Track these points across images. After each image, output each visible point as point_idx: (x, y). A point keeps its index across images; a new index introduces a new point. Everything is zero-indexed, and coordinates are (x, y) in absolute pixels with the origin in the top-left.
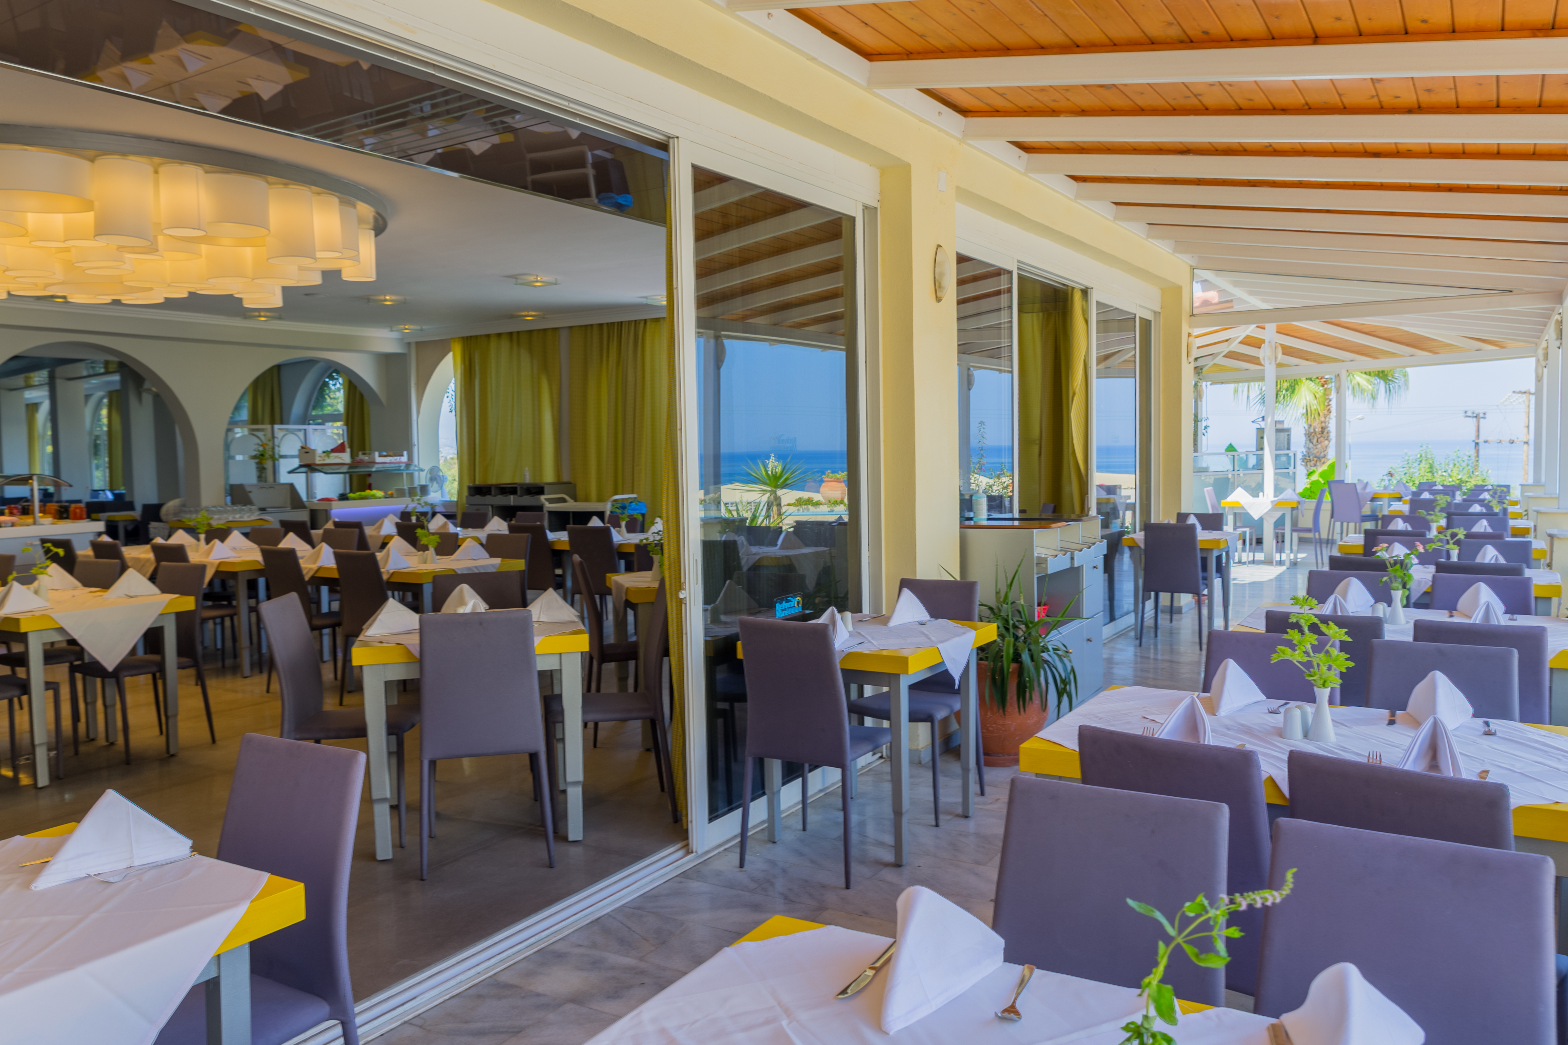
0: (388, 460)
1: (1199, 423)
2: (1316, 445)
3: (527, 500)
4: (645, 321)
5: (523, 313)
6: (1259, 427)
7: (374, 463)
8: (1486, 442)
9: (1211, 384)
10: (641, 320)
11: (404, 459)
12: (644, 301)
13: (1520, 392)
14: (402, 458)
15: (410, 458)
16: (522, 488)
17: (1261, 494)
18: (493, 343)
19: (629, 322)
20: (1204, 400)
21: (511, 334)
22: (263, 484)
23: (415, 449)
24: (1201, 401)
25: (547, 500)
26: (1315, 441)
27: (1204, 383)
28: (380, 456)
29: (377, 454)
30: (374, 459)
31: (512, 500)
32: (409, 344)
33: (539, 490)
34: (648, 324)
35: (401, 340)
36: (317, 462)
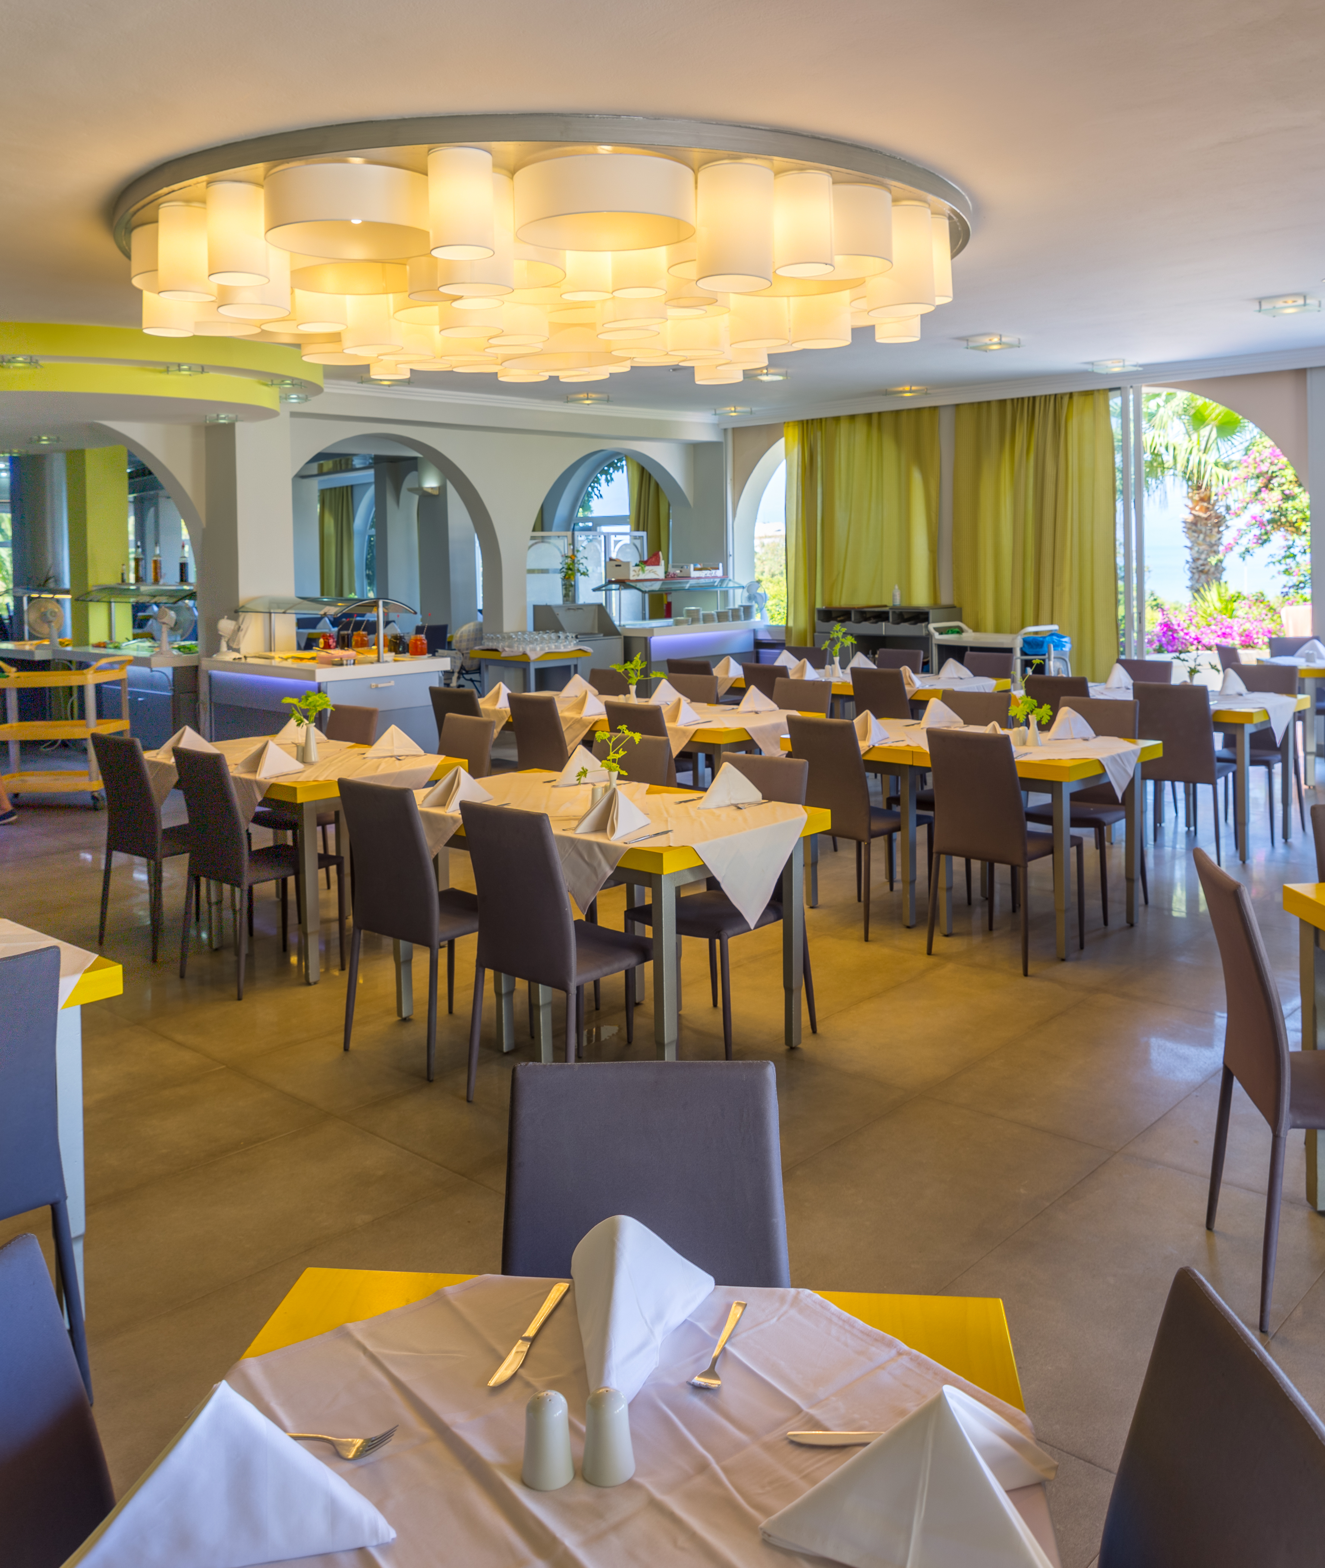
0: (703, 574)
3: (905, 630)
4: (1071, 395)
5: (901, 389)
7: (689, 577)
10: (1065, 394)
11: (719, 573)
12: (1089, 368)
14: (717, 571)
15: (726, 572)
16: (894, 613)
18: (844, 426)
19: (1046, 397)
21: (869, 416)
22: (569, 604)
23: (730, 559)
25: (936, 629)
28: (695, 569)
29: (692, 566)
30: (690, 573)
31: (884, 629)
32: (725, 430)
33: (920, 616)
34: (1075, 398)
35: (716, 426)
36: (632, 578)
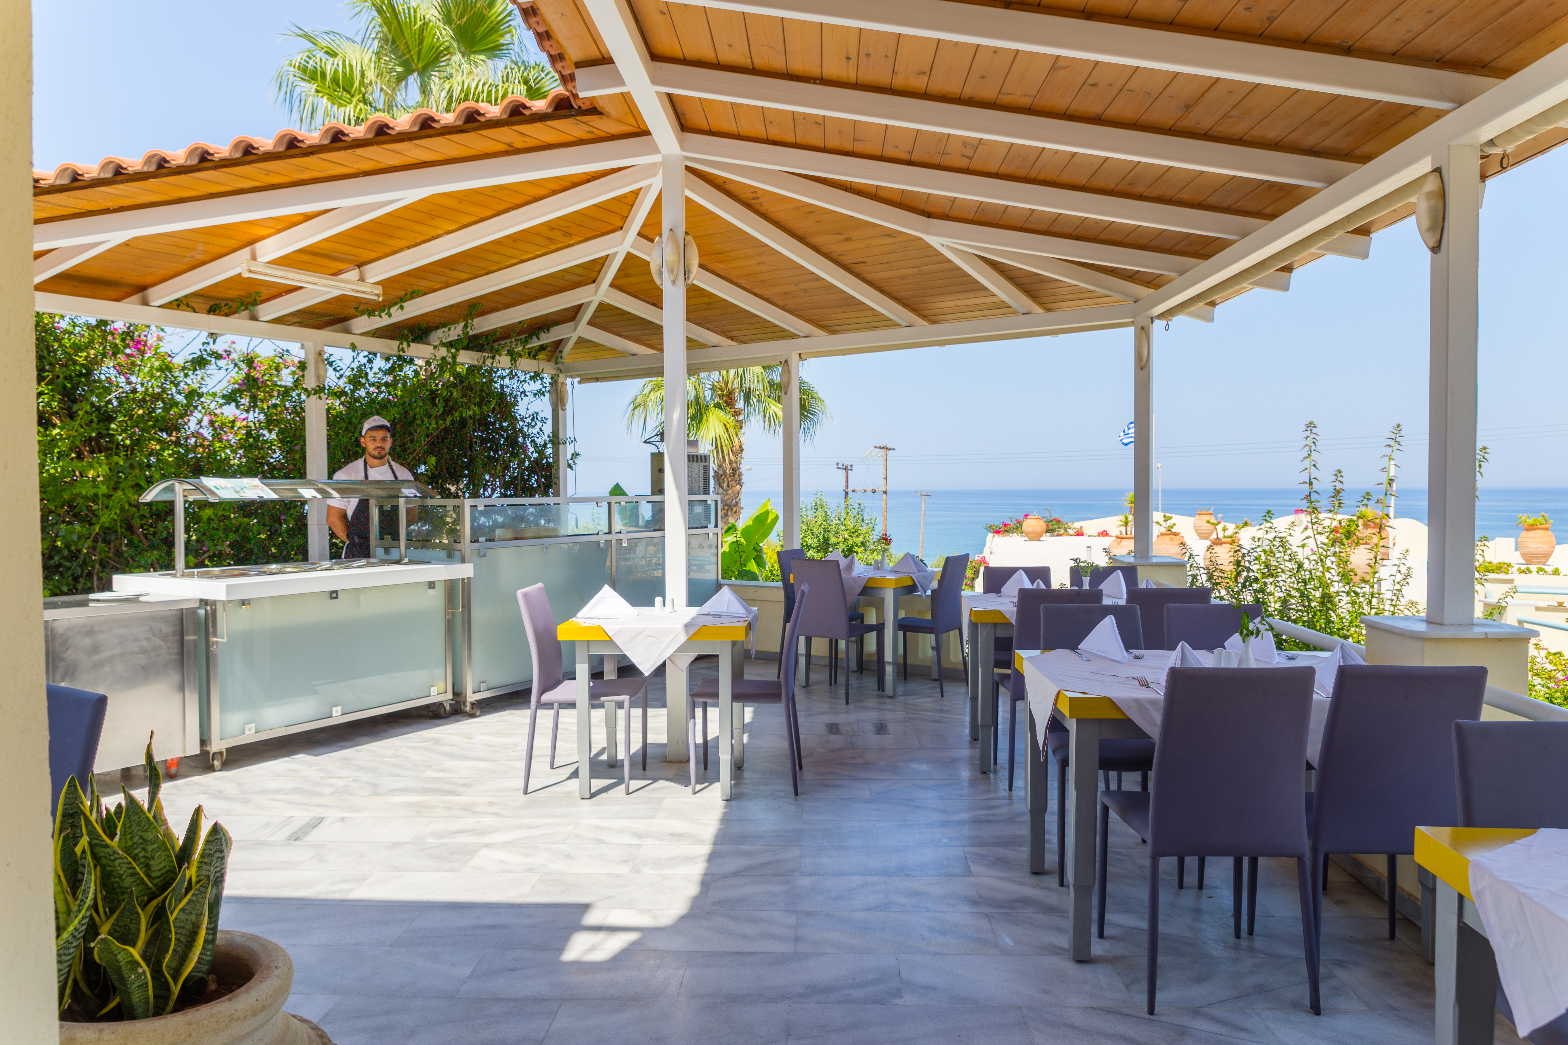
1: (561, 447)
2: (726, 491)
6: (656, 451)
8: (854, 491)
9: (580, 382)
13: (880, 448)
17: (658, 600)
20: (569, 406)
24: (564, 410)
26: (725, 486)
27: (569, 381)
